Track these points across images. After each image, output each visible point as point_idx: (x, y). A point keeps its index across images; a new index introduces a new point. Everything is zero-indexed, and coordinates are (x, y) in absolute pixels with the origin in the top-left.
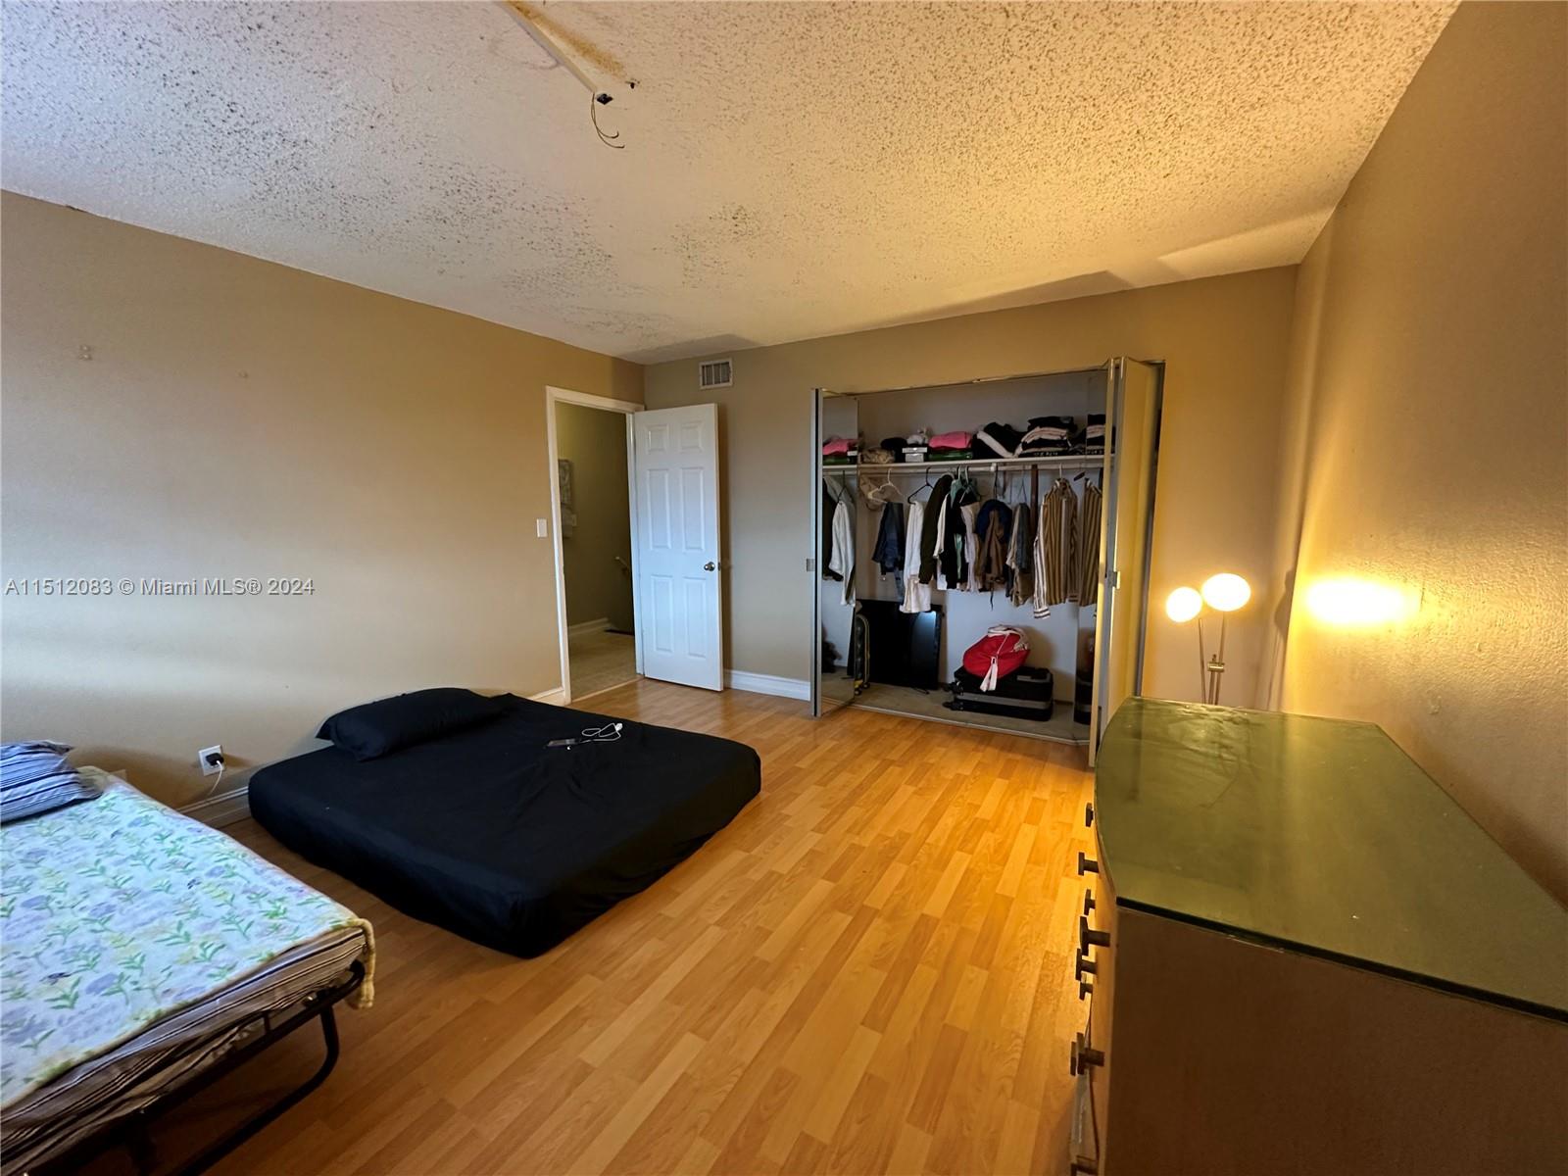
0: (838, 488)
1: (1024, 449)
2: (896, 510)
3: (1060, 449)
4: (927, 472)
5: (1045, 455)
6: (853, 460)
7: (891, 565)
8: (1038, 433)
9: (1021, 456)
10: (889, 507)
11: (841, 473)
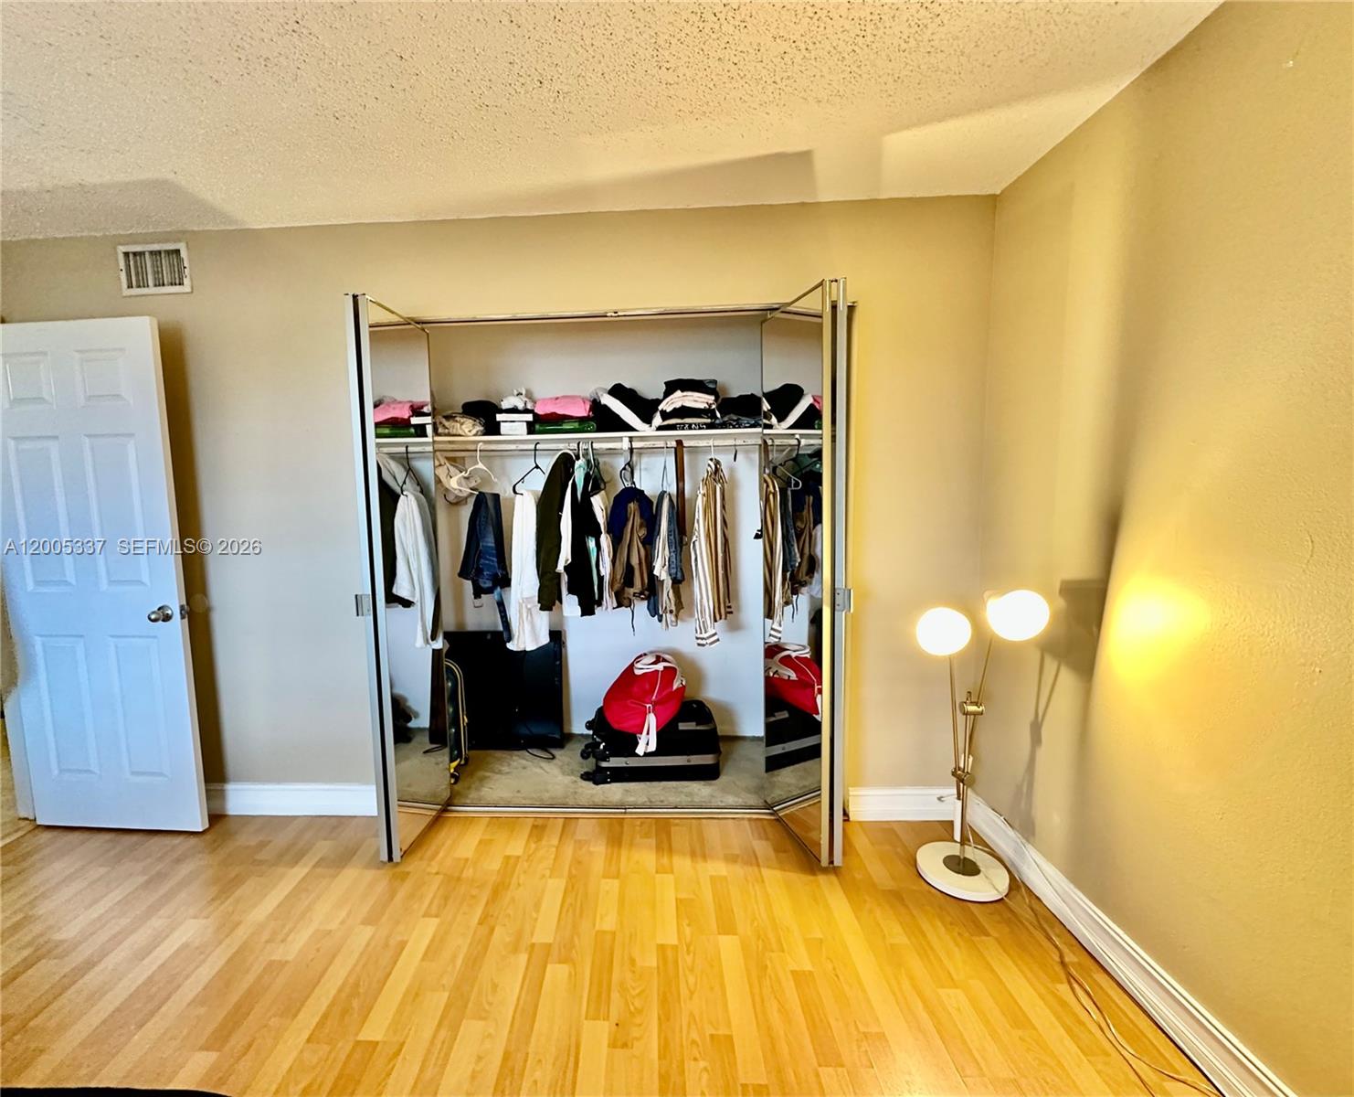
0: (400, 474)
1: (664, 420)
2: (490, 504)
3: (709, 421)
4: (535, 450)
5: (690, 428)
6: (421, 431)
7: (488, 584)
8: (679, 399)
9: (660, 428)
10: (481, 501)
11: (403, 449)
